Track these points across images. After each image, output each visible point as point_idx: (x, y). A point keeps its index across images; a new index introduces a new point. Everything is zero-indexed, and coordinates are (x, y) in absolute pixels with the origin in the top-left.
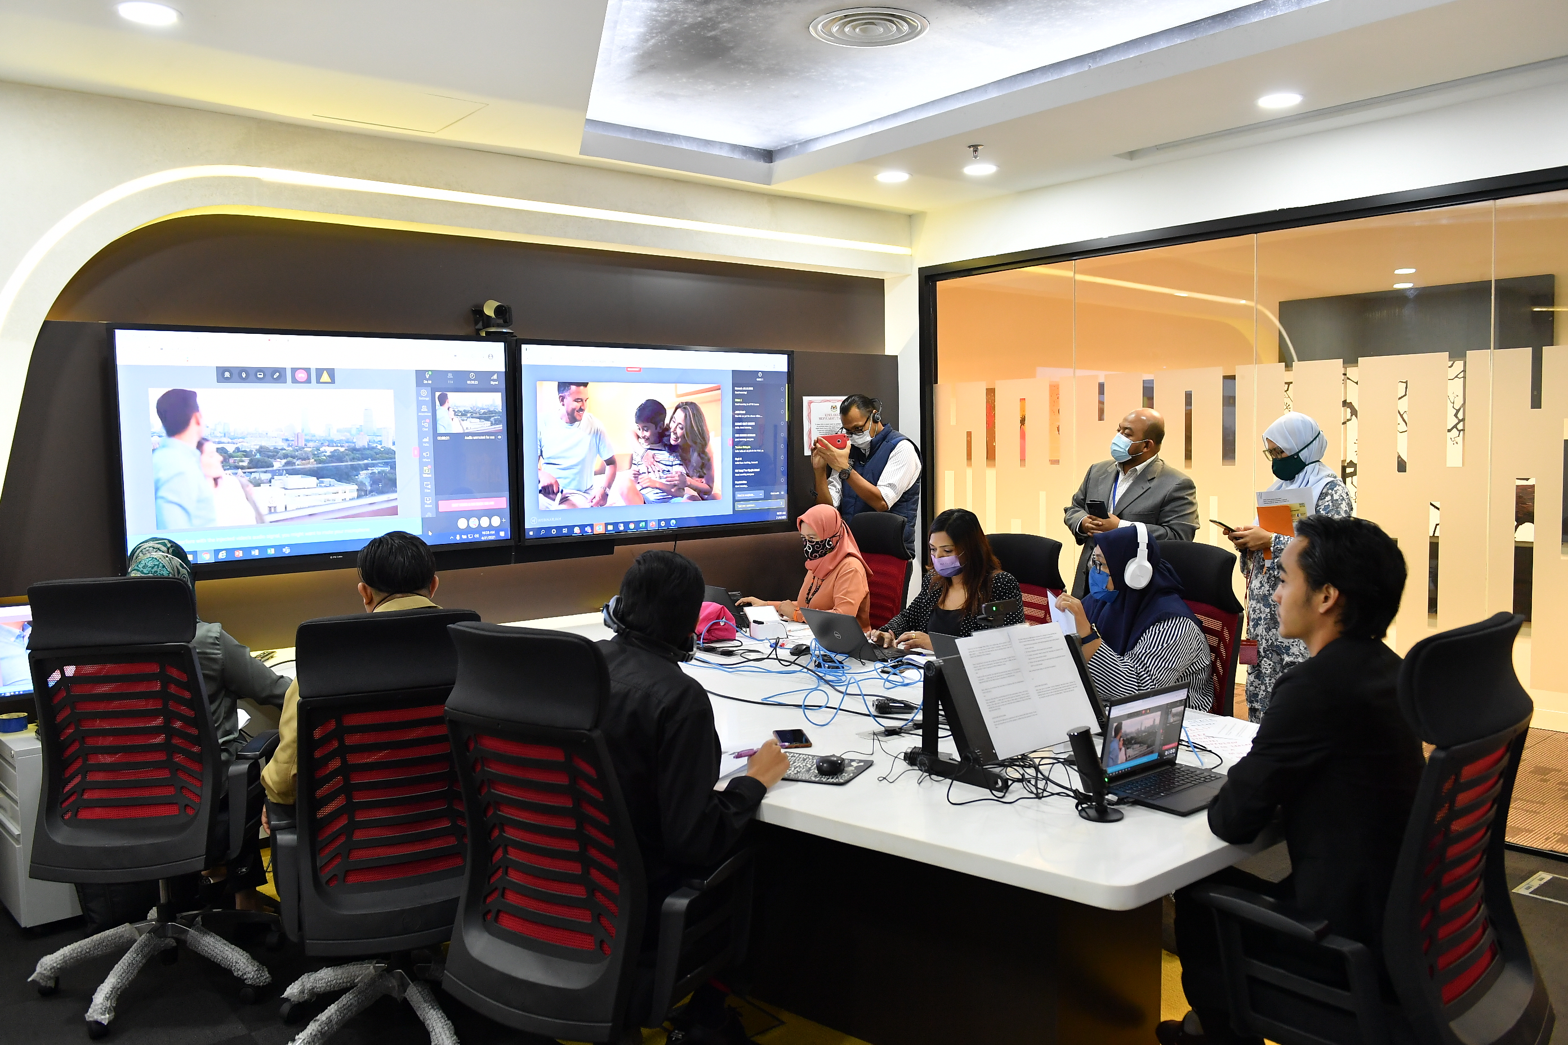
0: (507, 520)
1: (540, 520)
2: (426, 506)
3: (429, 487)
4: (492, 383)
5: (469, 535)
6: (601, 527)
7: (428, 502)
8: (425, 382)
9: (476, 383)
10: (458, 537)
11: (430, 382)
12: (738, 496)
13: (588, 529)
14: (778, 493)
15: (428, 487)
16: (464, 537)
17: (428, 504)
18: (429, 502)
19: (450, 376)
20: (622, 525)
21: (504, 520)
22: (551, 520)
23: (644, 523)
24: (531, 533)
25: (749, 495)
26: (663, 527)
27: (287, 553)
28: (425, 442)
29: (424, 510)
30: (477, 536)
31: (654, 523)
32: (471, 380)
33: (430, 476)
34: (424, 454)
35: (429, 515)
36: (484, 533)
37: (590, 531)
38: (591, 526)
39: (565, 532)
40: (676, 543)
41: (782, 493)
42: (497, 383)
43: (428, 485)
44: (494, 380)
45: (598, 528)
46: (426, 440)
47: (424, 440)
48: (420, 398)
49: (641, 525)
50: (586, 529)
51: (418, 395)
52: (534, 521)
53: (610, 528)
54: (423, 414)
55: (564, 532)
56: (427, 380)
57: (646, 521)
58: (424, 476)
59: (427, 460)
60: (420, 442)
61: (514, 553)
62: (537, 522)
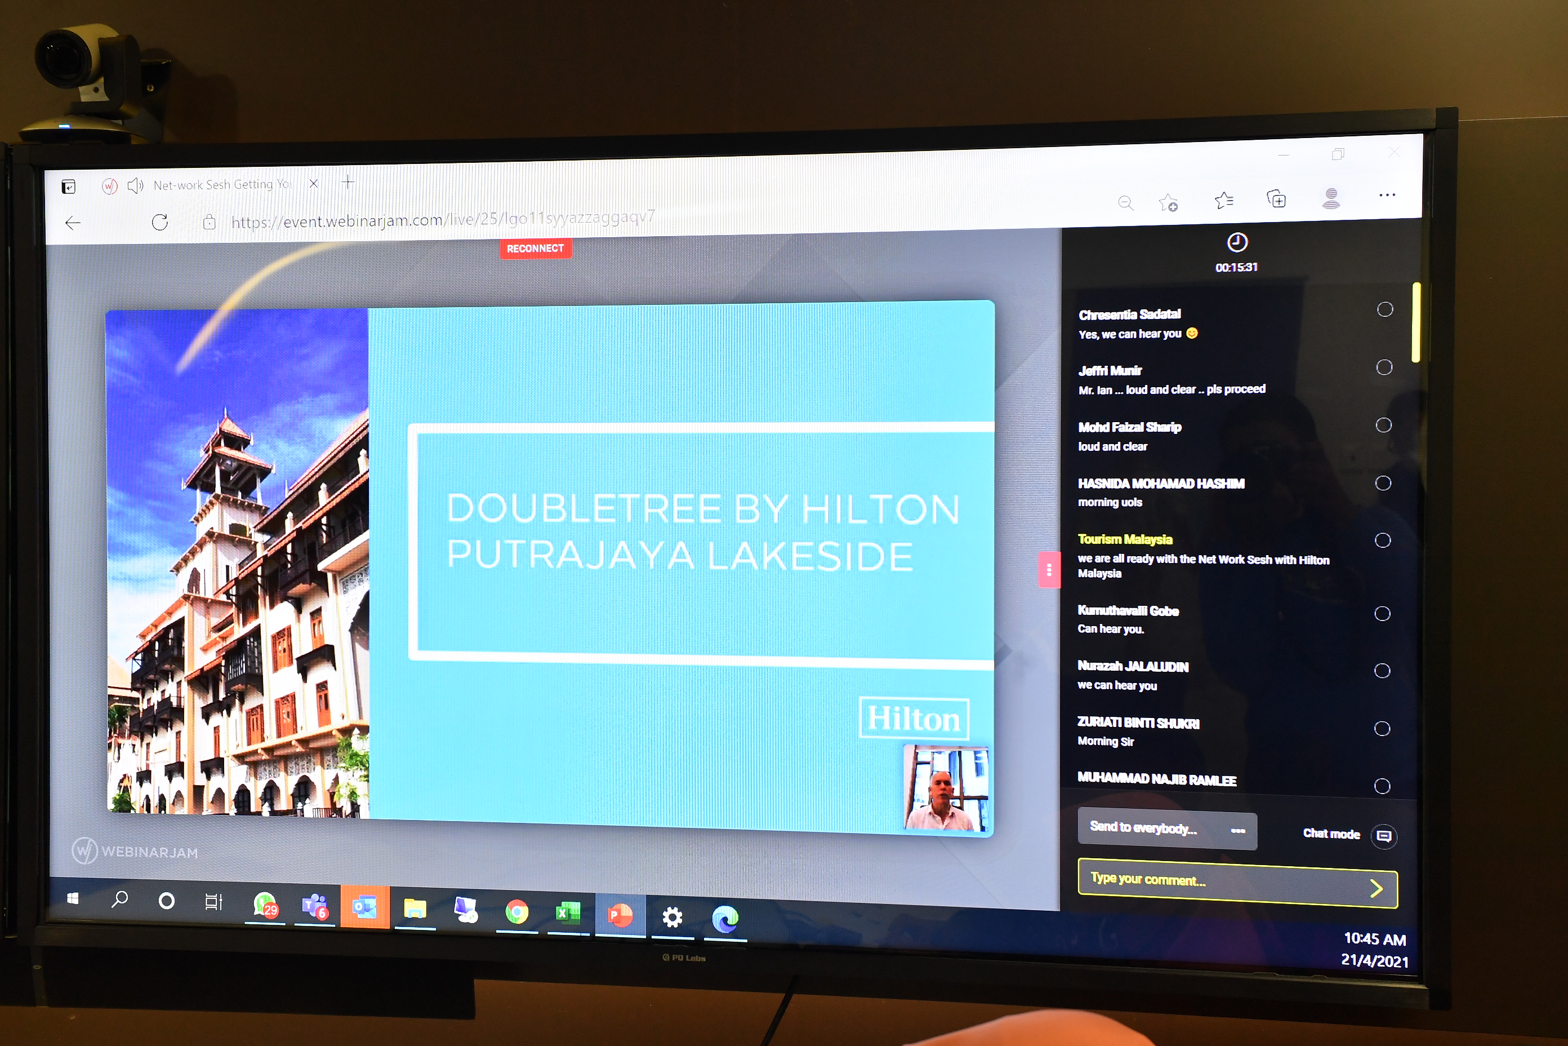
1: (108, 851)
6: (372, 903)
12: (1097, 826)
13: (314, 906)
14: (1354, 835)
20: (470, 903)
22: (154, 852)
23: (575, 908)
25: (1163, 829)
26: (672, 931)
31: (626, 911)
37: (322, 914)
38: (331, 894)
39: (215, 906)
40: (785, 1004)
41: (1384, 836)
45: (358, 906)
49: (561, 913)
50: (307, 904)
52: (86, 851)
53: (415, 909)
55: (208, 906)
57: (588, 901)
61: (37, 967)
62: (101, 853)
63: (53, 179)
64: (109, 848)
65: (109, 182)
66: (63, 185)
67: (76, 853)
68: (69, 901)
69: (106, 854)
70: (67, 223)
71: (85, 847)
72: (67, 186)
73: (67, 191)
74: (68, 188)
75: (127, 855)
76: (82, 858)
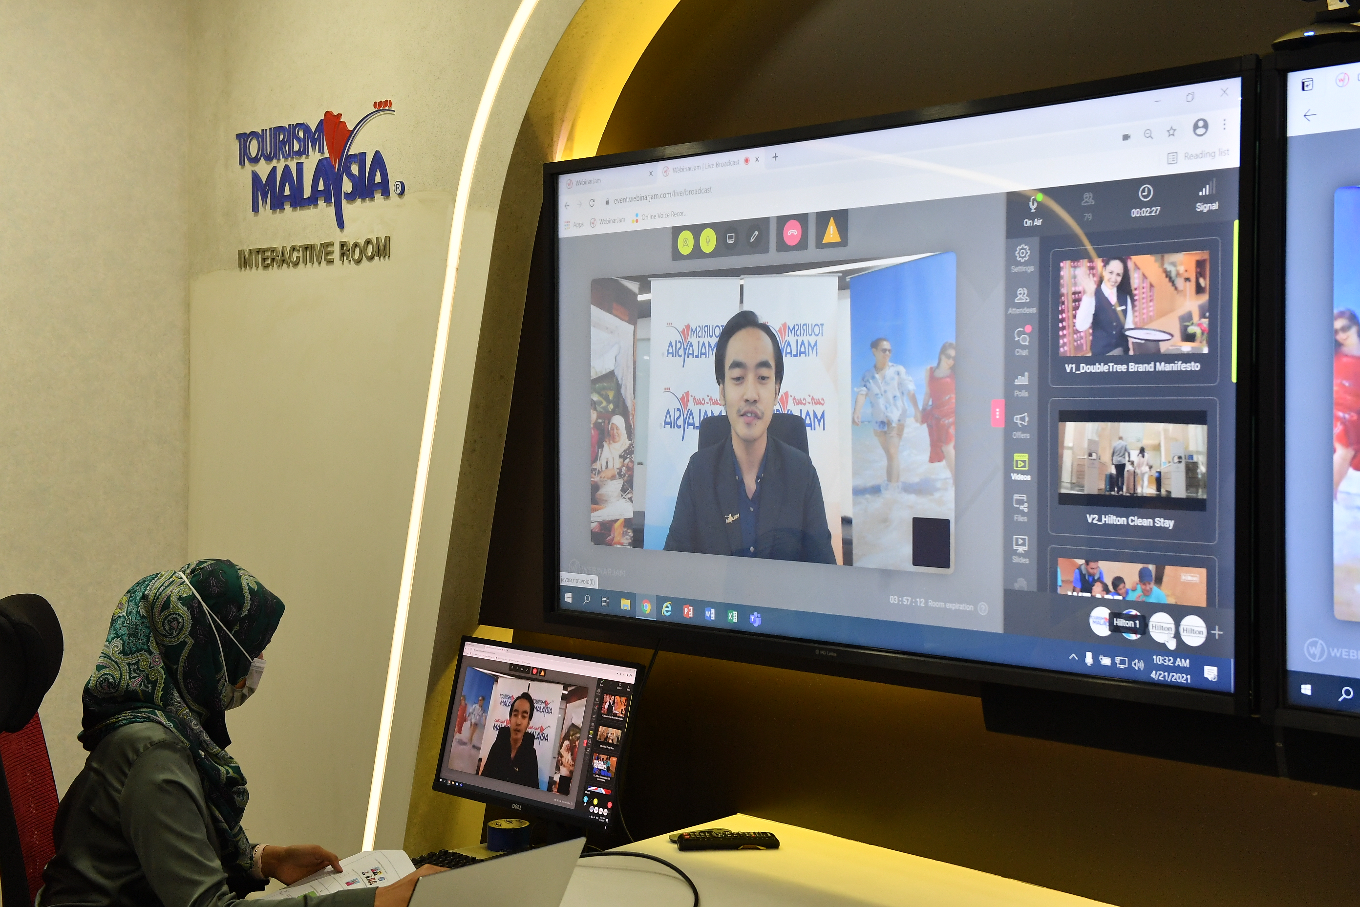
0: (1226, 632)
1: (1335, 652)
2: (1016, 559)
3: (1024, 508)
4: (1203, 208)
5: (1118, 659)
7: (1021, 549)
8: (1028, 223)
9: (1156, 210)
10: (1089, 659)
11: (1038, 222)
15: (1022, 508)
16: (1106, 661)
17: (1020, 555)
18: (1023, 545)
19: (1088, 199)
21: (1217, 632)
24: (1306, 689)
27: (756, 625)
28: (1021, 388)
29: (1010, 570)
30: (1139, 665)
32: (1143, 205)
33: (1028, 478)
34: (1017, 419)
35: (1021, 584)
36: (1158, 659)
42: (1215, 206)
43: (1020, 502)
44: (1206, 200)
46: (1022, 381)
47: (1017, 382)
48: (1015, 269)
51: (1011, 259)
52: (1316, 651)
54: (1018, 311)
56: (1032, 217)
58: (1015, 477)
59: (1023, 436)
60: (1009, 386)
61: (1279, 745)
62: (1329, 652)
63: (1295, 79)
64: (1336, 650)
65: (1341, 77)
66: (1303, 83)
67: (1308, 649)
68: (1303, 691)
69: (1333, 654)
70: (1305, 116)
71: (1316, 647)
72: (1306, 84)
73: (1306, 88)
74: (1307, 86)
75: (1352, 657)
76: (1314, 656)
